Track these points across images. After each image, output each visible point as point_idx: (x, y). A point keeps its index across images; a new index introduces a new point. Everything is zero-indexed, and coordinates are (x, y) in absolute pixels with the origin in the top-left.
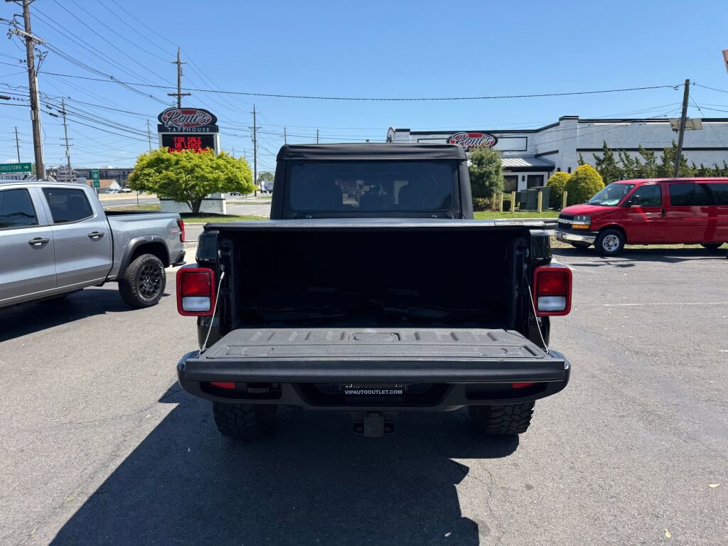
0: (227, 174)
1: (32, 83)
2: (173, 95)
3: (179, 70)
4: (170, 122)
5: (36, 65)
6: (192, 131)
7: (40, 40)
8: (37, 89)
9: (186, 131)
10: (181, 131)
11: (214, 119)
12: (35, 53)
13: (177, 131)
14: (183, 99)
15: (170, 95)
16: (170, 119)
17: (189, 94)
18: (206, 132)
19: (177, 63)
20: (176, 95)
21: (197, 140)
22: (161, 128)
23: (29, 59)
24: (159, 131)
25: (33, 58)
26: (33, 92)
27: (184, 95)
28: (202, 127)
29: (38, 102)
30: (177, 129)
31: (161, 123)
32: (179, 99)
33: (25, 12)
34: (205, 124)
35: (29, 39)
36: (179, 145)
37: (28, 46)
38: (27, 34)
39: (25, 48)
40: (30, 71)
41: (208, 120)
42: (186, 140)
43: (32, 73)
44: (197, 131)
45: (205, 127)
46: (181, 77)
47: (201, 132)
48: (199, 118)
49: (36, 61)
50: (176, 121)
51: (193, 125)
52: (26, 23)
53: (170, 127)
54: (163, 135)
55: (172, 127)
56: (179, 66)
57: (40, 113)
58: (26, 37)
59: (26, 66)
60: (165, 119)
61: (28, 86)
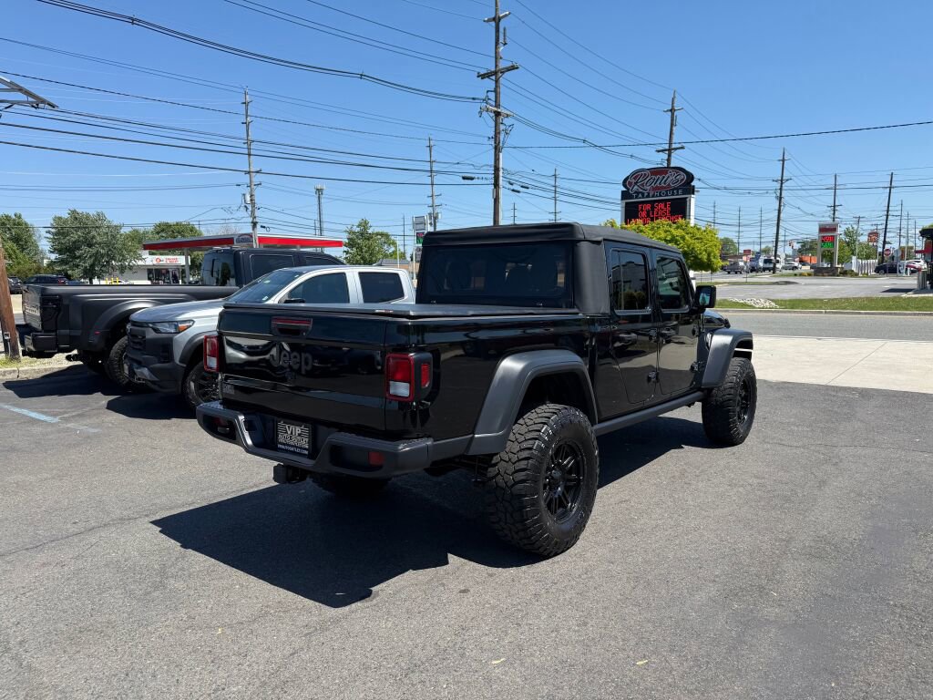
0: (683, 247)
1: (497, 160)
2: (663, 151)
3: (672, 120)
4: (636, 187)
5: (501, 139)
6: (660, 196)
7: (509, 113)
8: (501, 166)
9: (653, 196)
10: (648, 196)
11: (690, 177)
12: (502, 127)
13: (643, 197)
14: (674, 154)
15: (659, 151)
16: (636, 183)
17: (682, 148)
18: (678, 195)
19: (671, 110)
20: (666, 150)
21: (665, 206)
22: (625, 195)
23: (497, 133)
24: (622, 199)
25: (499, 133)
26: (497, 169)
27: (676, 149)
28: (673, 190)
29: (501, 178)
30: (643, 194)
31: (625, 189)
32: (669, 155)
33: (496, 86)
34: (677, 185)
35: (497, 114)
36: (644, 214)
37: (496, 121)
38: (495, 109)
39: (493, 124)
40: (496, 148)
41: (683, 180)
42: (653, 208)
43: (497, 149)
44: (667, 195)
45: (677, 189)
46: (674, 128)
47: (673, 195)
48: (671, 178)
49: (502, 136)
50: (642, 185)
51: (663, 188)
52: (496, 97)
53: (636, 192)
54: (626, 203)
55: (637, 193)
56: (673, 114)
57: (501, 191)
58: (495, 112)
59: (493, 143)
60: (630, 183)
61: (493, 163)
